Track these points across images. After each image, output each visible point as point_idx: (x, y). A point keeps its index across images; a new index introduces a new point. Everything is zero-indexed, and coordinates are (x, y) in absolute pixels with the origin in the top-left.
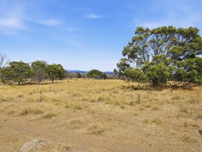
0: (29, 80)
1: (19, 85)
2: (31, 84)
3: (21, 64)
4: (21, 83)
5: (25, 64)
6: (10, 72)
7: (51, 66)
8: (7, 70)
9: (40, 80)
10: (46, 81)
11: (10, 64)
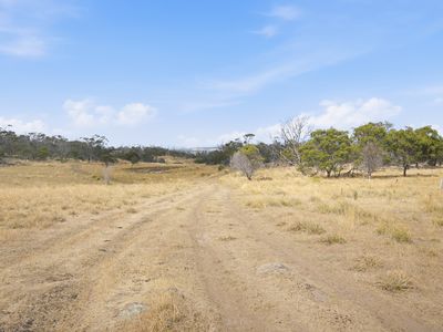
0: (349, 167)
1: (329, 176)
2: (353, 176)
3: (332, 133)
4: (332, 173)
5: (340, 133)
6: (312, 151)
7: (401, 134)
8: (308, 147)
9: (372, 168)
10: (389, 171)
11: (313, 135)
